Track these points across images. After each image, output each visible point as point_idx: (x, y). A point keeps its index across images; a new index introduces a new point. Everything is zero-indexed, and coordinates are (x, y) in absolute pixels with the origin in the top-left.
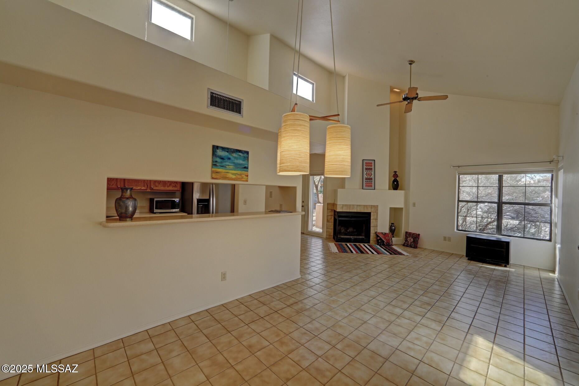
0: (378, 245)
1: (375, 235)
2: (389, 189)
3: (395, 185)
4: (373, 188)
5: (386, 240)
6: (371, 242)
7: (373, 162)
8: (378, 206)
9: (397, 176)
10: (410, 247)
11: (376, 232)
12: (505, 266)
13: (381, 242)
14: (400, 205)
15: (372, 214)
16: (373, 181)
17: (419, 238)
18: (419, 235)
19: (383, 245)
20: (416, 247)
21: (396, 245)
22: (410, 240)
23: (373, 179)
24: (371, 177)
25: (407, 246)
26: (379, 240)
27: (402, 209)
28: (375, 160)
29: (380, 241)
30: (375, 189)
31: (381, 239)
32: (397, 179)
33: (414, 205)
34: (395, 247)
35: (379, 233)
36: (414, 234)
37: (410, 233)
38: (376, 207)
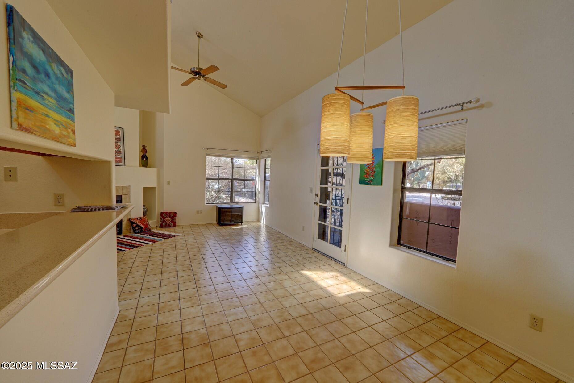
0: (135, 233)
1: (129, 222)
2: (140, 166)
3: (145, 161)
4: (123, 164)
5: (144, 225)
6: (124, 231)
7: (121, 130)
8: (130, 186)
9: (146, 152)
10: (169, 227)
11: (130, 219)
12: (242, 224)
13: (139, 229)
14: (153, 184)
15: (123, 197)
16: (122, 155)
17: (176, 217)
18: (176, 213)
19: (142, 231)
20: (174, 226)
21: (153, 228)
22: (168, 220)
23: (122, 152)
24: (119, 150)
25: (165, 227)
26: (136, 226)
27: (154, 188)
28: (123, 129)
29: (137, 228)
30: (125, 166)
31: (138, 226)
32: (146, 155)
33: (169, 183)
34: (154, 231)
35: (133, 219)
36: (171, 213)
37: (166, 213)
38: (128, 188)
